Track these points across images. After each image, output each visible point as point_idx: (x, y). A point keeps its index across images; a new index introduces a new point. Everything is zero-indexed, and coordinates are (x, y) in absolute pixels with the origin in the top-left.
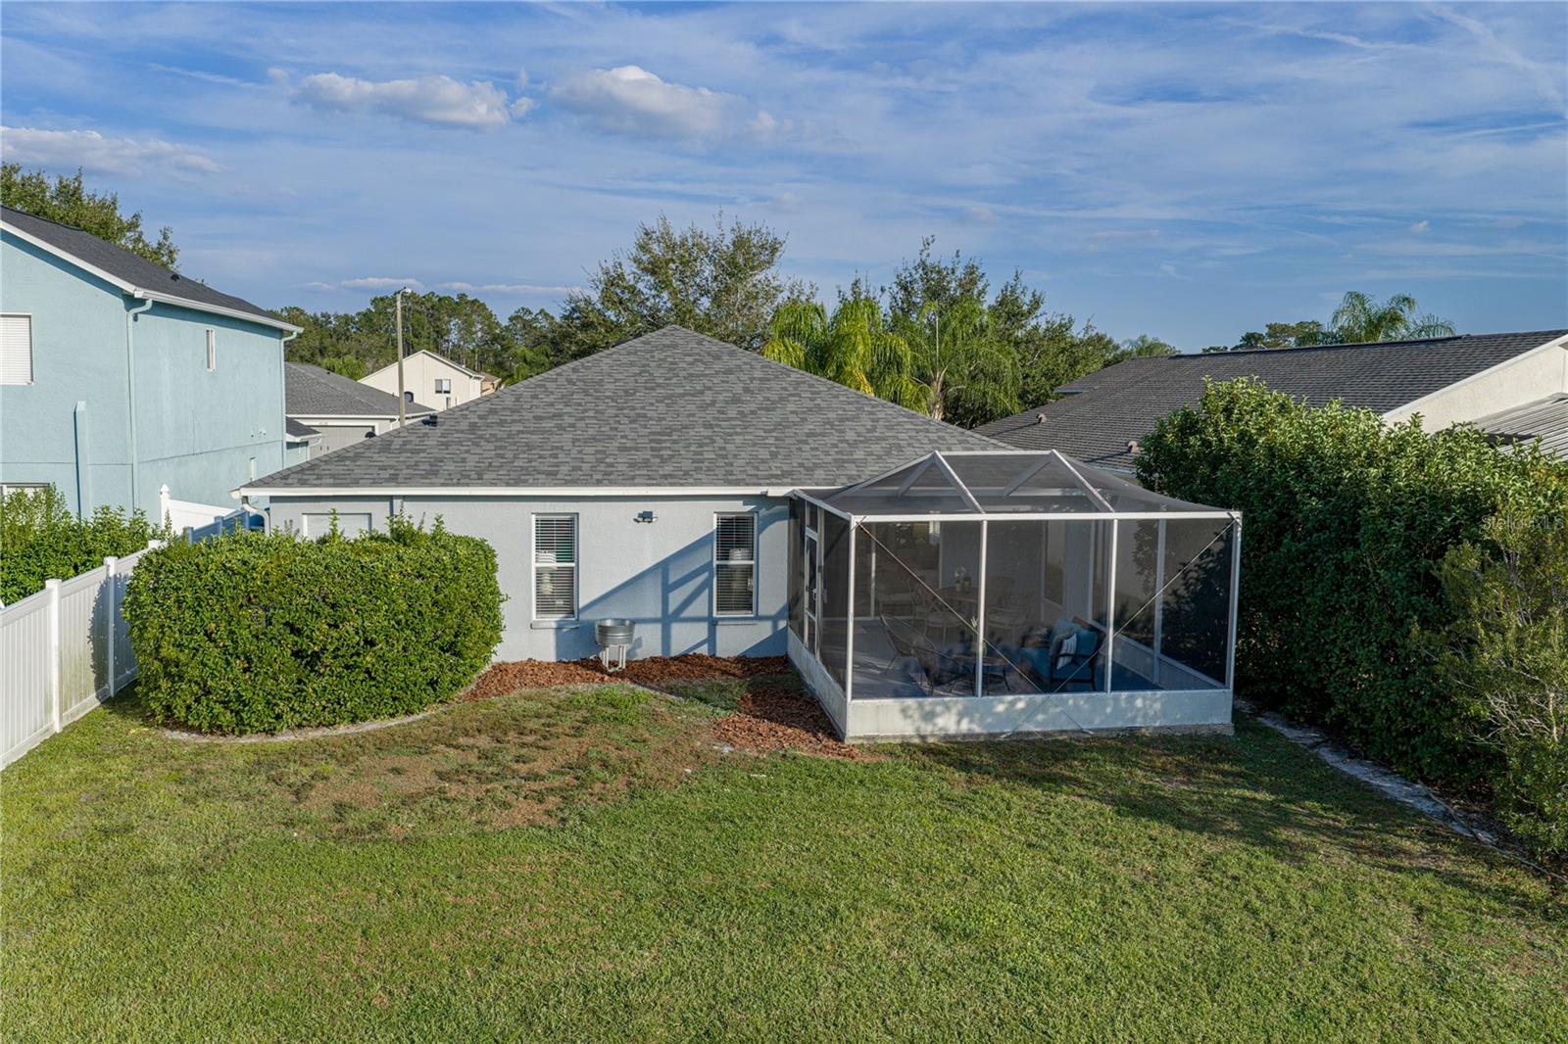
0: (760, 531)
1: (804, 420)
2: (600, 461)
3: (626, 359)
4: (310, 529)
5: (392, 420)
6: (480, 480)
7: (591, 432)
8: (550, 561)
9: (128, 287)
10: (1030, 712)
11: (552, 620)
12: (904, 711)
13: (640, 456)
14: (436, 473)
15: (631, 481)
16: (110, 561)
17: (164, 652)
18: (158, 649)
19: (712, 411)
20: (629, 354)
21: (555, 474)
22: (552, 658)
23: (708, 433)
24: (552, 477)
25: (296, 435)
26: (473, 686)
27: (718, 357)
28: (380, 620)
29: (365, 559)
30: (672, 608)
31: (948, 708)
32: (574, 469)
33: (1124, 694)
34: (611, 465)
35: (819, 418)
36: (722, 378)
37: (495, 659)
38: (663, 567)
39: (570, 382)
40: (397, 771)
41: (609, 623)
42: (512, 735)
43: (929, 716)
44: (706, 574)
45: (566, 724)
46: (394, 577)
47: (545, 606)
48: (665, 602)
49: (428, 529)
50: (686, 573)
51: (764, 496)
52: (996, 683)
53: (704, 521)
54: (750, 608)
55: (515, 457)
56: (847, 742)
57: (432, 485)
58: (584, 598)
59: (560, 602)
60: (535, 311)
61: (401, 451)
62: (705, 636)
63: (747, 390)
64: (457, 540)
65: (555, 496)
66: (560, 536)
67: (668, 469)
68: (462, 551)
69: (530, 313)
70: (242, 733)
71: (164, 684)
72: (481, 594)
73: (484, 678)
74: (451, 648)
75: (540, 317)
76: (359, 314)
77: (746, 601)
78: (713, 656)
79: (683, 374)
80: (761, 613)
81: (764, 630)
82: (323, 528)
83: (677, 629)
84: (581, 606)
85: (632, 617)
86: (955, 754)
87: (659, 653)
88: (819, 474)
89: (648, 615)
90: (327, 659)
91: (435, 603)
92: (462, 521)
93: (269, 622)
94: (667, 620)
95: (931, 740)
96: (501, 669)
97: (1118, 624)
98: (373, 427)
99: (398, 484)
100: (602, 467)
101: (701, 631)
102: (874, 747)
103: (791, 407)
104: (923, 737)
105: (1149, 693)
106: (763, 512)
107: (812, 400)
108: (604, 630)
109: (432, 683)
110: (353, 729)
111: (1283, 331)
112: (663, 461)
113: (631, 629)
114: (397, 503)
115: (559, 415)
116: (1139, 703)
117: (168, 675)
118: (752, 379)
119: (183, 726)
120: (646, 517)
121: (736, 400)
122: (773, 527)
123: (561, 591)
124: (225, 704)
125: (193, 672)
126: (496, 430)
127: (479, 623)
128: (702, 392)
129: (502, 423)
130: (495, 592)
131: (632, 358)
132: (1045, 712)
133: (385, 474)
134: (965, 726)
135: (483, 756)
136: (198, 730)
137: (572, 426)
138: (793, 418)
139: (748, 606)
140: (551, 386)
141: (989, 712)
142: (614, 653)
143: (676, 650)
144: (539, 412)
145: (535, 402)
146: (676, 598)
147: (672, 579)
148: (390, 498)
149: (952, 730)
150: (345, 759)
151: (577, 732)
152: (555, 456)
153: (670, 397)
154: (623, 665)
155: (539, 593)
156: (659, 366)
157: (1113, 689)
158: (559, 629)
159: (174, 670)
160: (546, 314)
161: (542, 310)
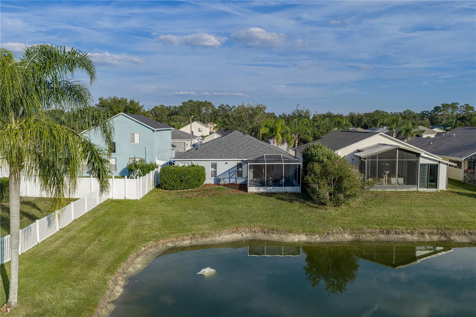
0: (243, 165)
1: (252, 148)
2: (220, 155)
3: (226, 138)
4: (181, 165)
5: (189, 141)
6: (203, 158)
7: (220, 151)
8: (213, 169)
9: (153, 129)
10: (272, 189)
11: (213, 178)
12: (256, 188)
13: (226, 154)
14: (197, 157)
15: (224, 158)
16: (156, 169)
17: (164, 180)
18: (163, 180)
19: (238, 147)
20: (227, 137)
21: (213, 157)
22: (213, 183)
23: (237, 150)
24: (213, 158)
25: (173, 147)
26: (202, 186)
27: (241, 137)
28: (190, 176)
29: (188, 169)
30: (230, 176)
31: (261, 188)
32: (217, 156)
33: (285, 187)
34: (221, 156)
35: (254, 148)
36: (241, 141)
37: (205, 183)
38: (229, 170)
39: (217, 142)
40: (193, 194)
41: (221, 178)
42: (206, 191)
43: (259, 189)
44: (235, 172)
45: (213, 190)
46: (192, 171)
47: (212, 176)
49: (196, 165)
50: (232, 171)
51: (243, 160)
52: (268, 185)
53: (234, 164)
54: (242, 177)
55: (208, 154)
56: (248, 192)
57: (197, 159)
58: (218, 175)
59: (214, 175)
60: (225, 105)
61: (193, 154)
62: (235, 180)
63: (244, 143)
64: (200, 166)
65: (213, 160)
66: (214, 166)
67: (230, 156)
68: (200, 168)
69: (224, 106)
70: (174, 190)
71: (164, 184)
72: (203, 173)
73: (204, 185)
74: (199, 180)
75: (226, 106)
76: (179, 106)
77: (241, 175)
78: (236, 184)
79: (235, 140)
80: (243, 177)
81: (244, 180)
82: (183, 165)
83: (231, 179)
84: (217, 175)
85: (225, 177)
86: (261, 194)
87: (228, 183)
88: (252, 157)
89: (227, 177)
90: (184, 181)
91: (197, 175)
92: (201, 164)
93: (177, 176)
94: (230, 178)
95: (259, 192)
96: (206, 184)
97: (284, 177)
98: (185, 142)
99: (192, 159)
100: (220, 156)
101: (234, 180)
102: (251, 193)
103: (251, 146)
104: (258, 192)
105: (289, 187)
106: (243, 162)
107: (254, 145)
108: (220, 179)
109: (197, 185)
110: (187, 190)
111: (446, 106)
112: (229, 155)
113: (224, 179)
114: (192, 161)
115: (215, 148)
116: (288, 188)
117: (165, 183)
118: (246, 141)
119: (167, 189)
120: (226, 163)
121: (242, 145)
122: (245, 165)
123: (214, 174)
124: (172, 186)
125: (168, 182)
126: (206, 150)
127: (203, 177)
128: (237, 144)
129: (207, 149)
130: (205, 173)
131: (228, 138)
132: (274, 189)
133: (190, 157)
134: (264, 190)
135: (203, 193)
136: (168, 190)
137: (217, 150)
138: (251, 148)
139: (241, 176)
140: (214, 143)
141: (267, 189)
142: (222, 182)
143: (231, 183)
144: (212, 147)
145: (212, 146)
146: (231, 175)
147: (230, 172)
148: (191, 161)
149: (262, 191)
150: (186, 193)
151: (214, 191)
152: (214, 154)
153: (232, 145)
154: (223, 184)
155: (211, 174)
156: (232, 139)
157: (284, 186)
158: (214, 179)
159: (166, 182)
160: (228, 106)
161: (227, 105)
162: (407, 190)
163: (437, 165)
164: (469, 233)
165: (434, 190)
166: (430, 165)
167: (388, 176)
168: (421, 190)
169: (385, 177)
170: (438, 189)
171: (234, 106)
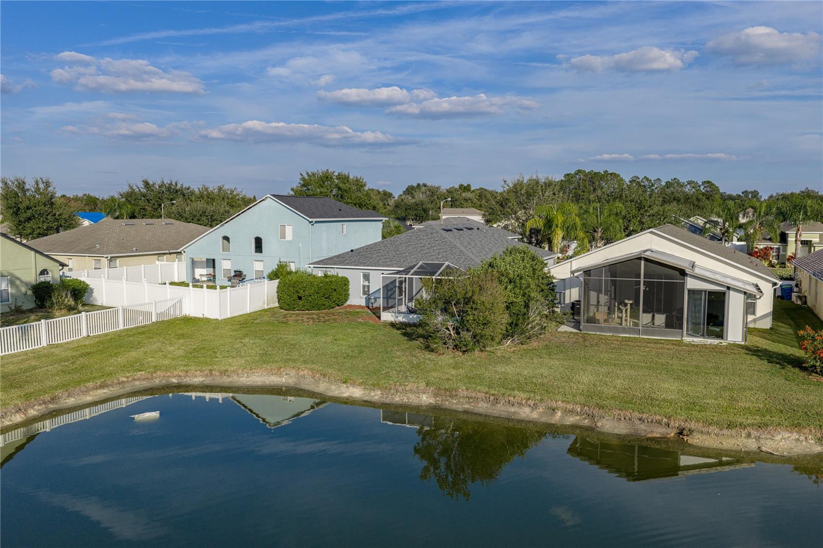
6: (350, 264)
11: (365, 296)
12: (392, 315)
14: (343, 263)
15: (380, 265)
19: (415, 249)
22: (365, 305)
23: (408, 255)
24: (366, 264)
26: (342, 307)
30: (389, 296)
31: (400, 316)
34: (379, 262)
37: (348, 303)
41: (372, 297)
43: (397, 317)
47: (363, 293)
48: (387, 294)
55: (361, 260)
56: (381, 320)
57: (341, 265)
58: (371, 292)
59: (366, 292)
60: (641, 177)
64: (341, 277)
65: (366, 269)
66: (366, 277)
67: (390, 263)
69: (639, 179)
73: (346, 306)
75: (644, 180)
79: (419, 238)
92: (346, 273)
93: (293, 290)
96: (350, 305)
99: (336, 265)
102: (385, 323)
104: (396, 322)
112: (391, 261)
113: (376, 299)
121: (424, 246)
126: (363, 253)
128: (418, 244)
133: (334, 263)
134: (404, 320)
136: (284, 309)
141: (409, 317)
142: (373, 304)
144: (376, 249)
145: (378, 246)
148: (334, 268)
149: (401, 320)
152: (370, 260)
153: (409, 245)
154: (374, 307)
155: (363, 290)
156: (416, 236)
160: (647, 179)
161: (645, 177)
162: (662, 338)
163: (724, 293)
164: (640, 419)
165: (716, 342)
166: (709, 292)
167: (631, 308)
168: (688, 339)
169: (626, 310)
170: (727, 340)
171: (658, 179)
